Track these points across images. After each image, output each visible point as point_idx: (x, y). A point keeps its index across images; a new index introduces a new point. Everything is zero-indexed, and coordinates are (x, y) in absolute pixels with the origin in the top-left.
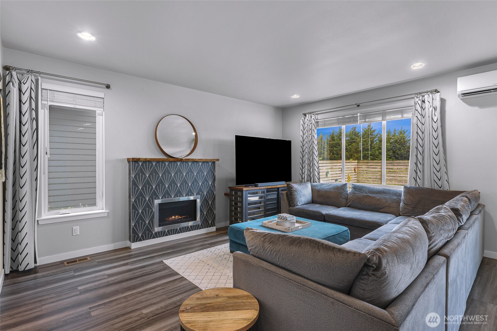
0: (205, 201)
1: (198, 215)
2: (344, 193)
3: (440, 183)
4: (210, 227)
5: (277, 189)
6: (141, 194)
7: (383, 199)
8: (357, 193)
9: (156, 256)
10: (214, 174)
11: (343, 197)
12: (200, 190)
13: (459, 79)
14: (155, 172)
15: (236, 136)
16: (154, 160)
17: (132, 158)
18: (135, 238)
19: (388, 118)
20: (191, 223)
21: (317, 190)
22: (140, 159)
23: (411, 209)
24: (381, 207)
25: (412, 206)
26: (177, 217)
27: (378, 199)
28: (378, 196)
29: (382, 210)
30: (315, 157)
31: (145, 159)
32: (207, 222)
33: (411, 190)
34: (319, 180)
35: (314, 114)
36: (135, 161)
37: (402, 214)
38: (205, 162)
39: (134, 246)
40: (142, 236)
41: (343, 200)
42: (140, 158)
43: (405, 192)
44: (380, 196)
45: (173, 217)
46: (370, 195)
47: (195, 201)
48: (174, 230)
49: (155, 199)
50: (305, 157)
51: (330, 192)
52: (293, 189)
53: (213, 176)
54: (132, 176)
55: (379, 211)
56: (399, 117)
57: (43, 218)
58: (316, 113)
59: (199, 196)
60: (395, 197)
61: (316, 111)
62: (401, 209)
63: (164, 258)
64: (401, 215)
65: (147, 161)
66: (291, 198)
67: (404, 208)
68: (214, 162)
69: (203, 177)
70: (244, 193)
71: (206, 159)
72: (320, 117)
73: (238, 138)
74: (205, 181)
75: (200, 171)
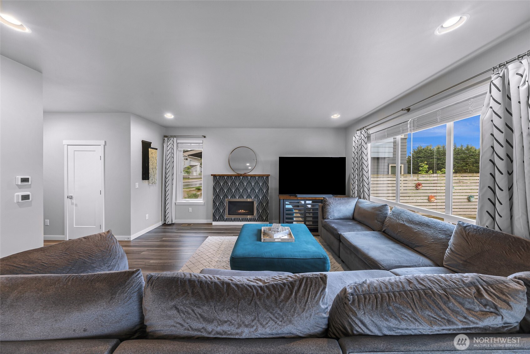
0: (260, 203)
1: (255, 212)
2: (381, 215)
4: (264, 221)
5: (321, 201)
6: (218, 195)
7: (422, 233)
8: (393, 219)
9: (227, 232)
10: (268, 185)
11: (379, 220)
12: (257, 195)
14: (226, 182)
15: (279, 157)
16: (225, 176)
18: (215, 220)
20: (249, 217)
21: (359, 207)
22: (220, 175)
23: (461, 262)
24: (417, 244)
25: (463, 258)
26: (243, 211)
27: (415, 233)
28: (417, 228)
32: (262, 217)
33: (466, 232)
34: (369, 196)
36: (214, 176)
37: (446, 265)
38: (261, 177)
39: (214, 223)
40: (218, 219)
41: (379, 223)
43: (457, 232)
44: (419, 228)
45: (241, 211)
46: (407, 224)
47: (252, 203)
48: (246, 219)
49: (226, 198)
51: (367, 211)
52: (327, 203)
53: (267, 187)
54: (213, 184)
55: (415, 249)
57: (178, 202)
58: (367, 128)
59: (256, 199)
60: (441, 236)
61: (366, 125)
62: (445, 257)
63: (210, 235)
64: (444, 266)
65: (222, 176)
66: (324, 211)
67: (450, 258)
68: (268, 176)
69: (259, 186)
70: (282, 201)
71: (259, 175)
72: (371, 131)
73: (281, 159)
74: (261, 189)
75: (257, 183)
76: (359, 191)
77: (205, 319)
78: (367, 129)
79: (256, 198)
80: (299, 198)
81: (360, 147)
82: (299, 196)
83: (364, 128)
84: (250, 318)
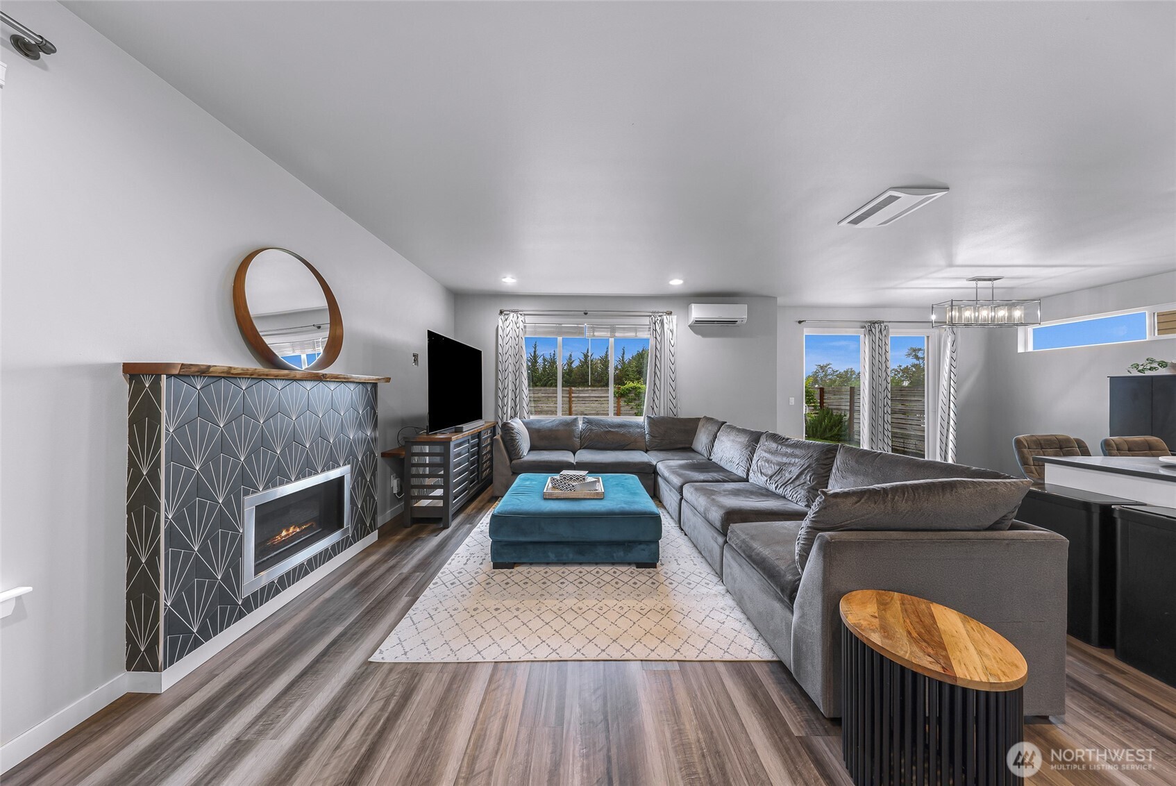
0: (359, 474)
1: (347, 513)
3: (675, 411)
4: (367, 534)
6: (199, 489)
7: (627, 433)
10: (375, 411)
11: (577, 436)
12: (351, 452)
13: (693, 306)
14: (244, 412)
16: (252, 375)
17: (182, 364)
19: (617, 334)
21: (535, 429)
22: (211, 369)
23: (659, 441)
25: (660, 438)
26: (291, 530)
27: (622, 434)
28: (621, 431)
29: (628, 447)
30: (523, 380)
31: (226, 369)
32: (363, 523)
33: (653, 421)
35: (521, 315)
41: (577, 439)
42: (209, 367)
43: (650, 423)
44: (623, 430)
45: (284, 533)
46: (612, 430)
47: (341, 481)
48: (295, 569)
49: (246, 493)
50: (509, 379)
51: (558, 430)
52: (515, 430)
53: (374, 416)
54: (167, 430)
55: (625, 449)
56: (631, 334)
58: (522, 313)
59: (350, 466)
60: (639, 430)
65: (222, 378)
66: (513, 446)
67: (650, 441)
68: (375, 383)
76: (514, 408)
83: (518, 311)
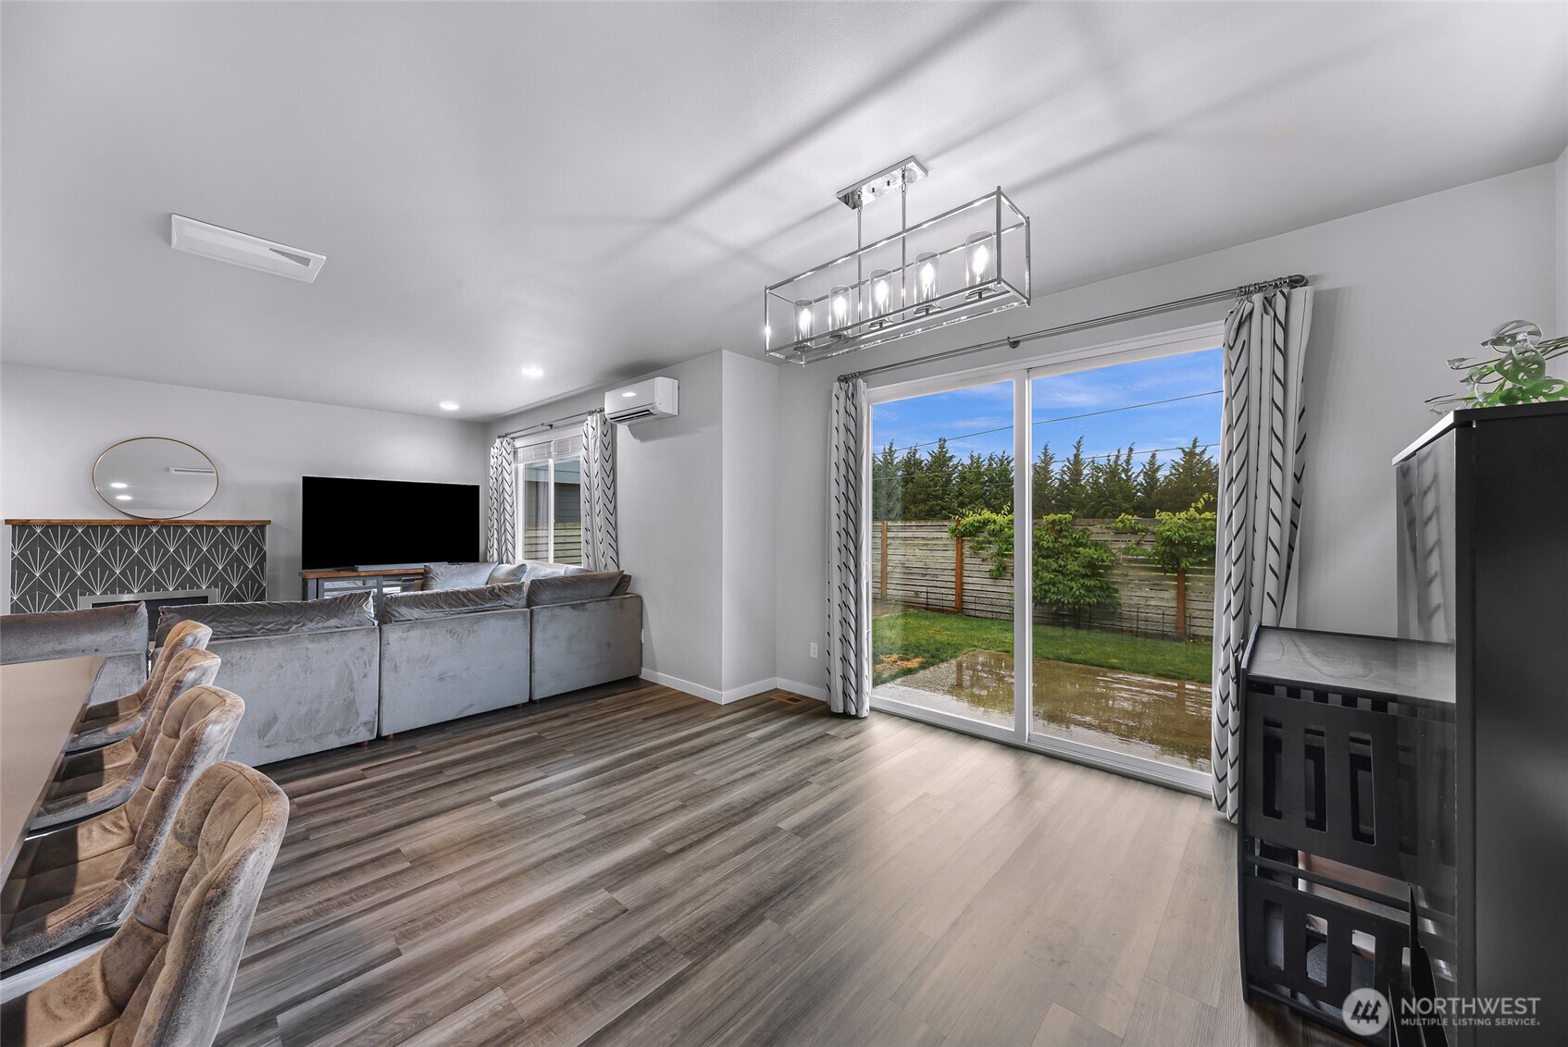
6: (40, 586)
12: (220, 578)
14: (81, 545)
15: (304, 478)
34: (515, 558)
36: (20, 525)
38: (236, 526)
49: (83, 595)
54: (13, 553)
58: (512, 436)
59: (218, 591)
61: (510, 431)
65: (58, 526)
68: (261, 527)
69: (229, 554)
70: (312, 585)
71: (230, 521)
72: (518, 443)
73: (308, 482)
74: (237, 561)
75: (221, 543)
77: (250, 624)
78: (513, 438)
79: (216, 586)
80: (363, 574)
81: (500, 469)
82: (362, 568)
83: (506, 435)
84: (297, 617)
